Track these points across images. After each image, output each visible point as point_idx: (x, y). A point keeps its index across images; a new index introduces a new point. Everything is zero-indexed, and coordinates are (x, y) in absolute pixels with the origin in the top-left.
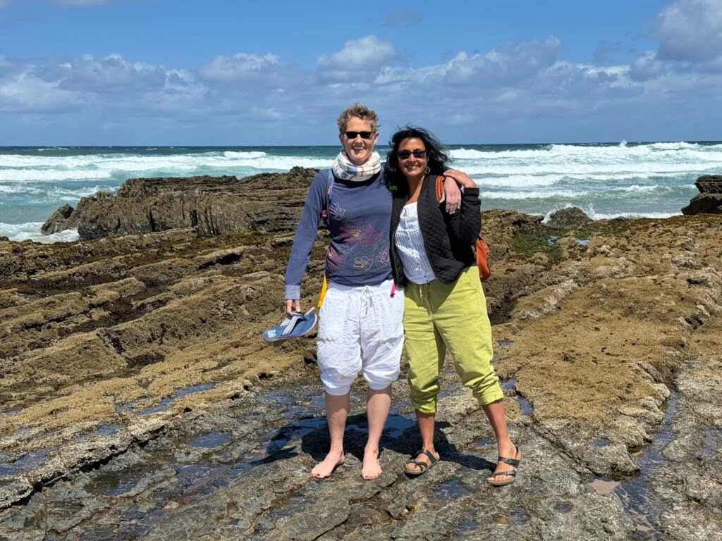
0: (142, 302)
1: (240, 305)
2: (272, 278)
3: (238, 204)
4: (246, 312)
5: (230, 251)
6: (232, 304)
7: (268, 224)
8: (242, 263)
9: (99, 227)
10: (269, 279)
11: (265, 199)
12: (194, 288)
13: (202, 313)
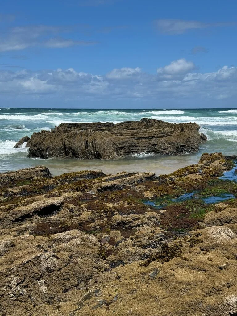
1: (38, 279)
2: (82, 240)
3: (110, 137)
4: (44, 289)
7: (125, 148)
8: (60, 214)
9: (38, 149)
11: (124, 135)
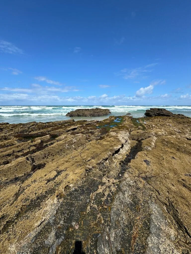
0: (46, 144)
1: (72, 144)
2: (82, 136)
3: (88, 112)
4: (74, 146)
5: (74, 127)
6: (70, 145)
8: (77, 130)
9: (72, 115)
10: (81, 136)
11: (92, 112)
12: (62, 139)
13: (61, 148)
